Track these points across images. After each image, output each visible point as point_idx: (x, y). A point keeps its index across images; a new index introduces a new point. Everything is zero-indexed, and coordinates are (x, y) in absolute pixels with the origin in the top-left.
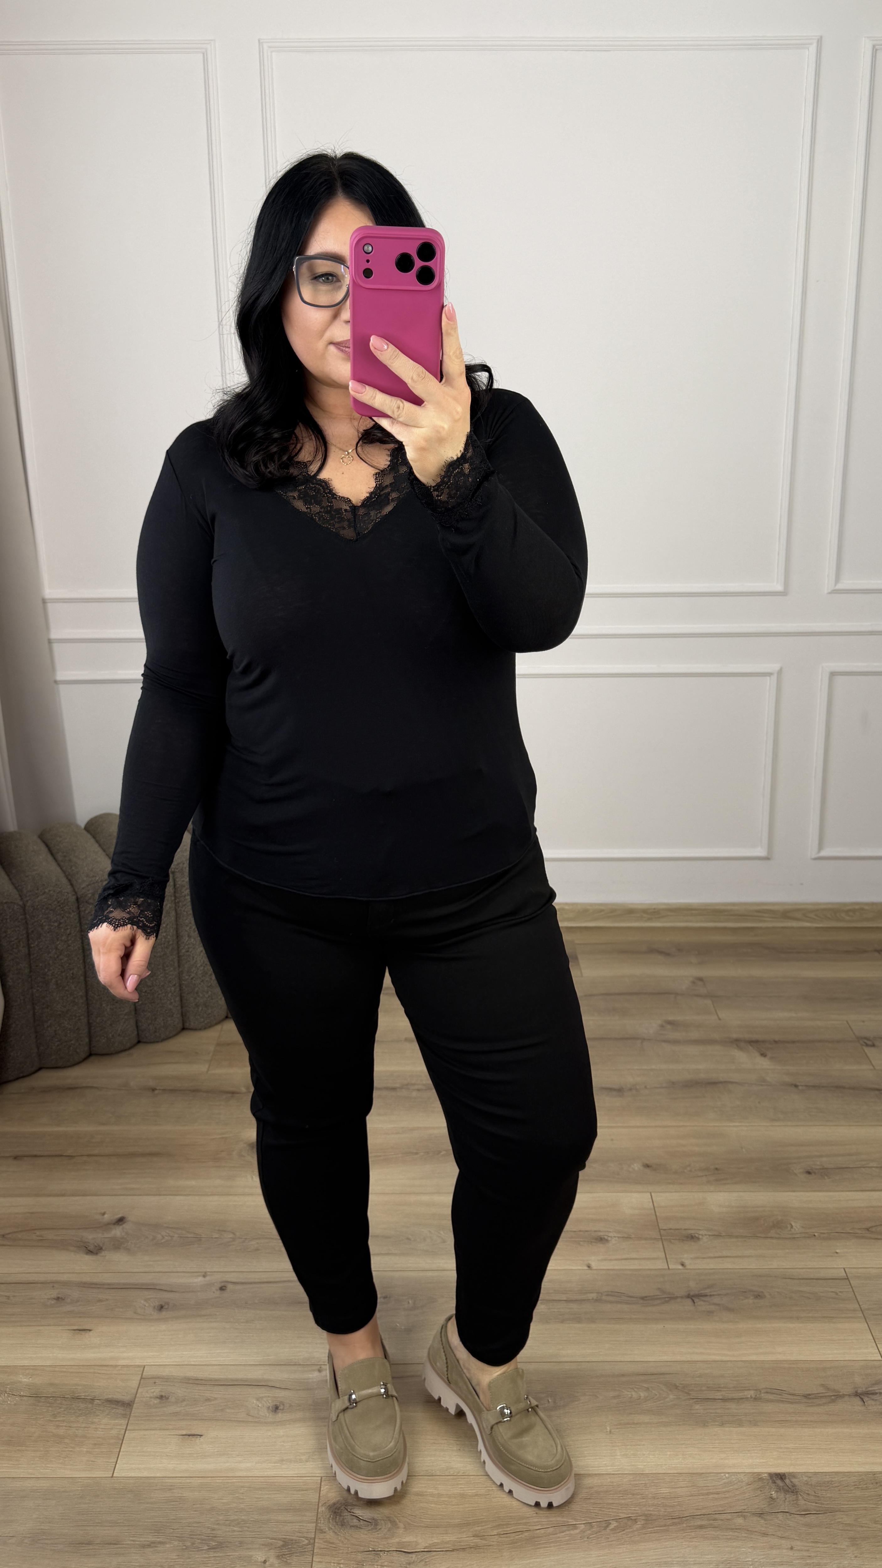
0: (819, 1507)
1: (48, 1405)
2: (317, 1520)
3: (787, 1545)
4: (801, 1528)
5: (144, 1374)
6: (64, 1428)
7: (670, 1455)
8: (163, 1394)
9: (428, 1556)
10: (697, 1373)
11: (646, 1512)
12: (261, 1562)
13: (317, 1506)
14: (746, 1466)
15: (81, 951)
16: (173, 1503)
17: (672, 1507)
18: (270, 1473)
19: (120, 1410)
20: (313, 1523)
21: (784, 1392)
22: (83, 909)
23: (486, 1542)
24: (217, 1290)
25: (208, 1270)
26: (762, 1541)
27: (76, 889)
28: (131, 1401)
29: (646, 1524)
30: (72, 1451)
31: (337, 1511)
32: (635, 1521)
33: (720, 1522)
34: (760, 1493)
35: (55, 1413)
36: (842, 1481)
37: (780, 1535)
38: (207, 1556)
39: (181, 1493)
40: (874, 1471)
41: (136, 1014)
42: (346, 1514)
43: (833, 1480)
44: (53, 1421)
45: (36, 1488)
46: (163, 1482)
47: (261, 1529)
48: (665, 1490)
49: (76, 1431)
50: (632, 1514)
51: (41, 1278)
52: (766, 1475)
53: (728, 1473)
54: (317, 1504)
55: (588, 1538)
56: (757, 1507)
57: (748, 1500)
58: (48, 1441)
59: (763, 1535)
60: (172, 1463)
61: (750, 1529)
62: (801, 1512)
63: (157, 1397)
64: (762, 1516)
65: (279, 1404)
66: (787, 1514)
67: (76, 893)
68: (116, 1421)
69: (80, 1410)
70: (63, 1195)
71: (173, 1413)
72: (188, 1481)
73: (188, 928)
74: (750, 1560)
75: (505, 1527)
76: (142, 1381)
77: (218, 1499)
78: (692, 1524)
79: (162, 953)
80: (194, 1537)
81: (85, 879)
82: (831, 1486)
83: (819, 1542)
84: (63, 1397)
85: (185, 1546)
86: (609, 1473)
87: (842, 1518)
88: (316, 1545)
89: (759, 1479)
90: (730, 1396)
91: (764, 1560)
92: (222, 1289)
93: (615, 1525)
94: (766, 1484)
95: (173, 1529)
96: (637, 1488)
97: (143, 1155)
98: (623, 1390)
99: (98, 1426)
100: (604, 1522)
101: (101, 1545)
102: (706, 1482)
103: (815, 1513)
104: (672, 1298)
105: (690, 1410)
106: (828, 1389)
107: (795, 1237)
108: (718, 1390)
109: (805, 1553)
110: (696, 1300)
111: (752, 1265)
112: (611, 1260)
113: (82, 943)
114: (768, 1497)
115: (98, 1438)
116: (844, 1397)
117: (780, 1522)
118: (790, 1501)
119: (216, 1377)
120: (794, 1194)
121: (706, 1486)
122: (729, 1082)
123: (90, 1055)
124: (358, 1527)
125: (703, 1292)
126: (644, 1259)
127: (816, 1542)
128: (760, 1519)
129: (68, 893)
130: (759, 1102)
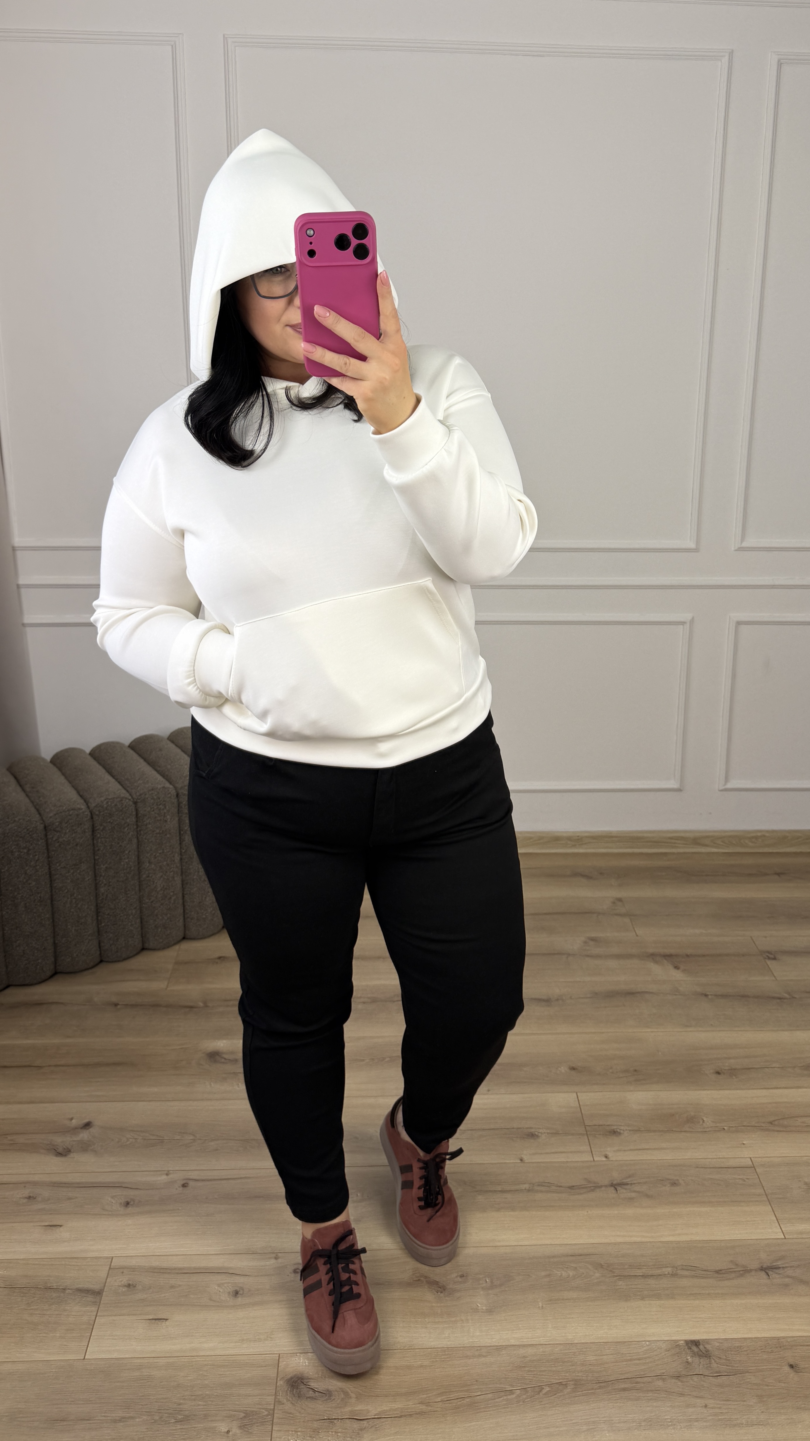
0: (730, 1369)
1: (22, 1295)
2: (276, 1393)
3: (701, 1404)
4: (713, 1388)
5: (112, 1264)
6: (38, 1315)
7: (597, 1326)
8: (131, 1283)
9: (378, 1422)
10: (620, 1253)
11: (576, 1378)
12: (224, 1432)
13: (276, 1380)
14: (664, 1335)
15: (48, 876)
16: (141, 1382)
17: (598, 1372)
18: (231, 1352)
19: (91, 1298)
20: (272, 1395)
21: (699, 1268)
22: (51, 836)
23: (432, 1408)
24: (179, 1187)
25: (170, 1169)
26: (679, 1401)
27: (44, 818)
28: (101, 1290)
29: (575, 1388)
30: (45, 1337)
31: (294, 1384)
32: (565, 1385)
33: (642, 1385)
34: (677, 1358)
35: (30, 1302)
36: (750, 1346)
37: (695, 1395)
38: (174, 1428)
39: (148, 1372)
40: (778, 1336)
41: (99, 935)
42: (303, 1387)
43: (742, 1345)
44: (27, 1309)
45: (11, 1371)
46: (132, 1363)
47: (224, 1402)
48: (591, 1358)
49: (50, 1318)
50: (563, 1379)
51: (14, 1179)
52: (682, 1342)
53: (649, 1341)
54: (276, 1378)
55: (523, 1402)
56: (674, 1370)
57: (667, 1364)
58: (23, 1328)
59: (680, 1395)
60: (140, 1345)
61: (669, 1390)
62: (715, 1373)
63: (126, 1286)
64: (679, 1378)
65: (238, 1289)
66: (702, 1376)
67: (43, 821)
68: (87, 1309)
69: (52, 1299)
70: (33, 1102)
71: (141, 1300)
72: (156, 1361)
73: (149, 854)
75: (448, 1394)
76: (110, 1271)
77: (183, 1377)
78: (616, 1387)
79: (125, 878)
80: (162, 1411)
81: (53, 808)
82: (740, 1350)
83: (730, 1400)
84: (36, 1288)
85: (153, 1420)
86: (542, 1343)
87: (750, 1378)
88: (276, 1415)
89: (676, 1345)
90: (650, 1272)
91: (681, 1417)
92: (184, 1186)
93: (548, 1389)
94: (682, 1350)
95: (142, 1405)
96: (567, 1357)
97: (108, 1065)
98: (554, 1270)
99: (69, 1313)
100: (538, 1388)
101: (75, 1421)
102: (629, 1349)
103: (726, 1374)
104: (597, 1187)
105: (614, 1286)
106: (737, 1265)
107: (707, 1130)
108: (638, 1268)
109: (717, 1411)
110: (619, 1188)
111: (668, 1156)
112: (541, 1154)
113: (49, 869)
114: (685, 1361)
115: (70, 1324)
116: (751, 1272)
117: (695, 1383)
118: (704, 1365)
119: (180, 1266)
120: (705, 1092)
121: (628, 1354)
122: (646, 992)
123: (55, 974)
124: (313, 1398)
125: (625, 1181)
126: (571, 1152)
127: (727, 1400)
128: (677, 1381)
129: (36, 821)
130: (673, 1010)
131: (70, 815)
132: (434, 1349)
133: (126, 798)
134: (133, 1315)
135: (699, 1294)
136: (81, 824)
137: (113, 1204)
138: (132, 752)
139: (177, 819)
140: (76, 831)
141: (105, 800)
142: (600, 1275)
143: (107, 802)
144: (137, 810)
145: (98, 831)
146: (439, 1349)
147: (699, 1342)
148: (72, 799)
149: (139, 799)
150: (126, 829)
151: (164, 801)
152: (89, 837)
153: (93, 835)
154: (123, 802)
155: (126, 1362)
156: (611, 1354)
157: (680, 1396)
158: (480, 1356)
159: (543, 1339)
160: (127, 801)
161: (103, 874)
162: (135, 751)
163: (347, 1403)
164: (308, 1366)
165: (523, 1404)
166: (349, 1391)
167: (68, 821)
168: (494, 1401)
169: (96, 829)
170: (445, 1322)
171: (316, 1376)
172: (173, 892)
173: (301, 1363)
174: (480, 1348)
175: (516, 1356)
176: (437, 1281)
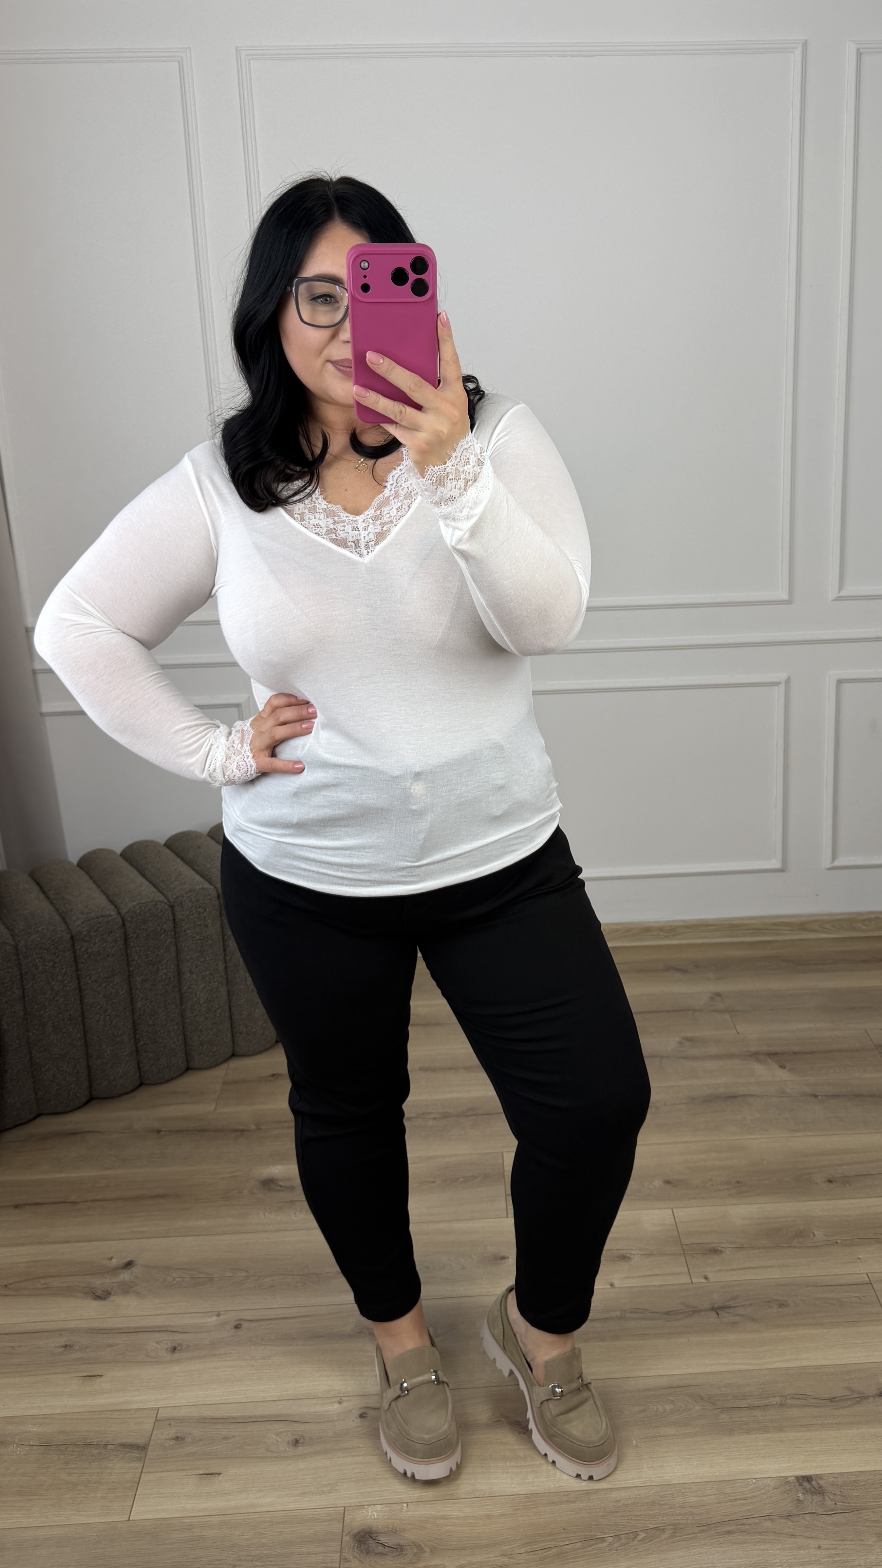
0: (846, 1506)
1: (59, 1453)
2: (341, 1550)
3: (814, 1545)
4: (828, 1528)
5: (158, 1416)
6: (77, 1475)
7: (697, 1464)
8: (179, 1435)
10: (722, 1383)
11: (674, 1522)
13: (341, 1536)
14: (772, 1471)
15: (78, 991)
16: (194, 1542)
17: (699, 1514)
18: (292, 1506)
19: (135, 1454)
20: (337, 1552)
21: (809, 1396)
22: (79, 947)
23: (515, 1560)
24: (231, 1328)
25: (222, 1309)
26: (789, 1543)
27: (71, 927)
28: (146, 1444)
29: (674, 1532)
30: (84, 1497)
31: (361, 1539)
32: (663, 1530)
33: (748, 1527)
34: (787, 1496)
35: (67, 1460)
36: (869, 1479)
37: (808, 1536)
39: (201, 1532)
41: (137, 1054)
42: (371, 1542)
43: (859, 1480)
44: (65, 1468)
45: (49, 1536)
46: (181, 1522)
47: (285, 1562)
48: (693, 1499)
49: (90, 1477)
50: (660, 1524)
51: (48, 1326)
52: (793, 1478)
53: (754, 1479)
54: (341, 1533)
55: (616, 1550)
56: (784, 1509)
57: (775, 1503)
58: (60, 1489)
59: (791, 1536)
60: (190, 1502)
61: (779, 1532)
62: (830, 1511)
63: (173, 1439)
64: (790, 1518)
65: (299, 1438)
66: (815, 1515)
67: (70, 930)
68: (131, 1465)
69: (92, 1456)
70: (68, 1242)
71: (190, 1453)
72: (208, 1520)
73: (190, 963)
74: (778, 1561)
75: (532, 1544)
76: (156, 1424)
77: (238, 1536)
78: (720, 1531)
79: (163, 991)
81: (80, 916)
82: (857, 1485)
83: (846, 1540)
84: (74, 1444)
86: (636, 1485)
87: (868, 1515)
89: (786, 1482)
90: (756, 1403)
91: (792, 1560)
92: (237, 1327)
93: (644, 1536)
94: (792, 1487)
97: (151, 1197)
98: (649, 1405)
99: (112, 1471)
100: (633, 1534)
102: (734, 1488)
103: (842, 1512)
104: (695, 1311)
105: (717, 1419)
106: (853, 1391)
107: (818, 1245)
108: (743, 1399)
109: (833, 1552)
110: (720, 1312)
111: (776, 1275)
112: (631, 1278)
113: (79, 983)
114: (795, 1499)
115: (113, 1482)
116: (869, 1398)
117: (807, 1523)
118: (817, 1502)
119: (232, 1415)
120: (816, 1203)
121: (733, 1493)
122: (749, 1095)
123: (91, 1099)
124: (384, 1554)
125: (727, 1303)
126: (667, 1274)
127: (844, 1540)
128: (788, 1521)
129: (62, 931)
130: (779, 1114)
131: (100, 923)
132: (518, 1496)
133: (161, 902)
134: (181, 1470)
135: (813, 1425)
136: (111, 932)
137: (158, 1350)
138: (167, 851)
139: (219, 923)
140: (106, 940)
141: (138, 904)
142: (701, 1408)
143: (140, 907)
144: (174, 915)
145: (132, 940)
146: (523, 1496)
147: (812, 1478)
148: (101, 905)
149: (176, 902)
150: (163, 936)
151: (204, 903)
152: (121, 946)
153: (126, 943)
154: (158, 906)
155: (174, 1522)
157: (790, 1538)
158: (568, 1502)
159: (639, 1480)
160: (163, 904)
161: (139, 987)
162: (171, 850)
163: (419, 1557)
164: (377, 1519)
165: (616, 1553)
166: (422, 1545)
167: (98, 929)
168: (584, 1550)
169: (129, 937)
170: (529, 1465)
171: (386, 1529)
172: (219, 1004)
173: (369, 1516)
174: (568, 1493)
175: (608, 1501)
176: (519, 1421)
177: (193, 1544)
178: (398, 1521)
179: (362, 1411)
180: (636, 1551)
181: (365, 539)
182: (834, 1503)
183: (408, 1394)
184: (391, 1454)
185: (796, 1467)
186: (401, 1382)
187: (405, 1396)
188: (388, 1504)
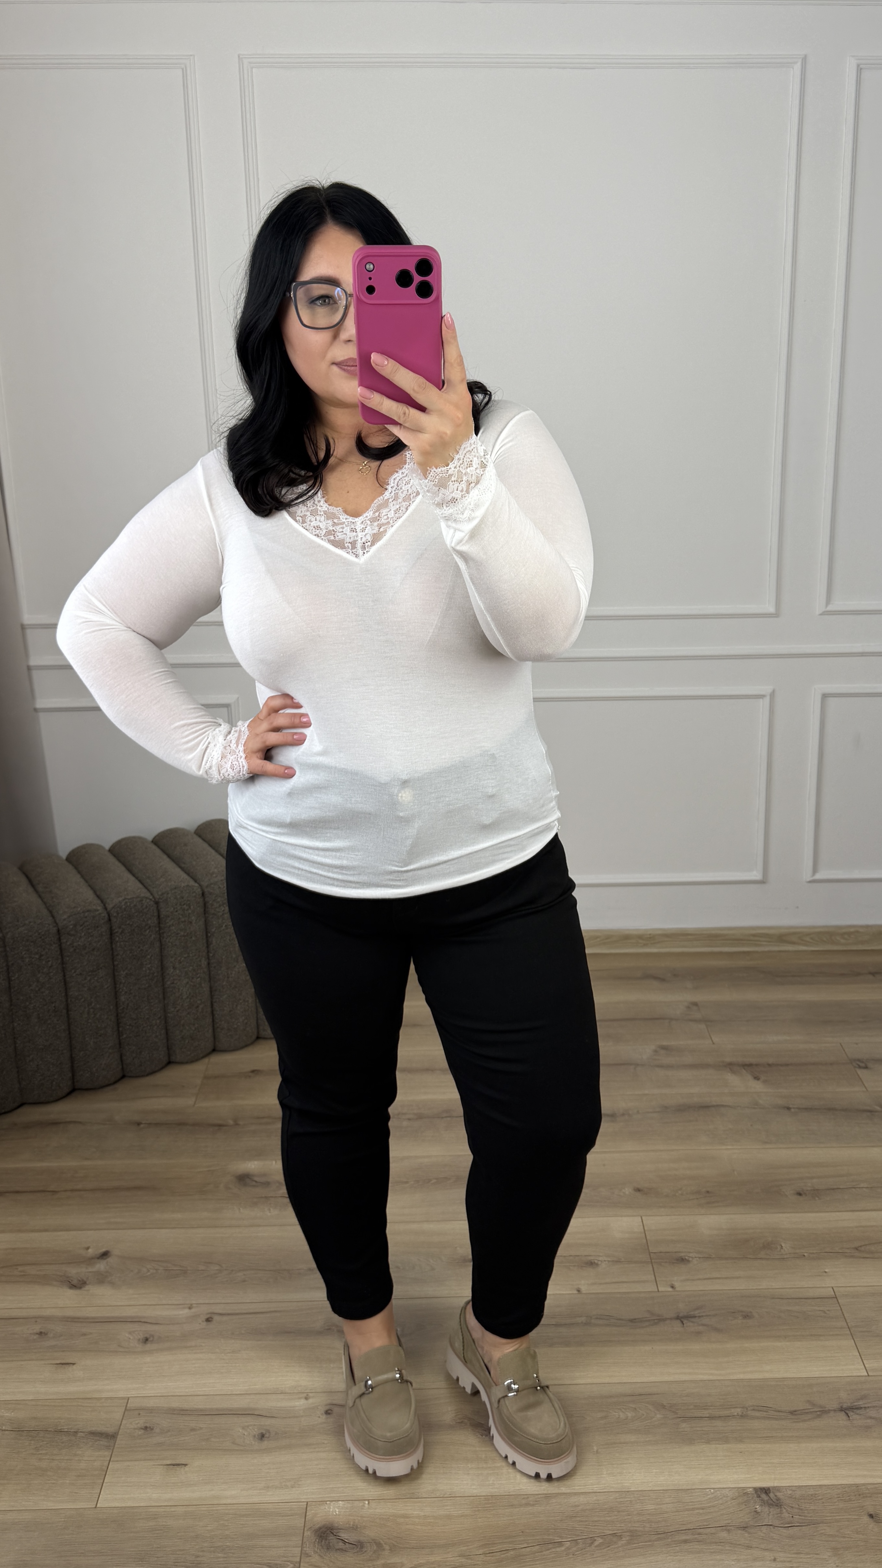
0: (802, 1519)
1: (30, 1438)
2: (302, 1544)
3: (770, 1557)
4: (784, 1540)
5: (128, 1405)
6: (47, 1461)
7: (656, 1472)
8: (148, 1425)
10: (685, 1392)
11: (632, 1529)
13: (303, 1531)
14: (730, 1482)
15: (63, 983)
16: (157, 1532)
17: (657, 1522)
18: (256, 1500)
19: (104, 1442)
20: (298, 1547)
21: (770, 1409)
22: (65, 941)
23: (473, 1561)
24: (203, 1321)
25: (194, 1302)
26: (745, 1554)
27: (57, 921)
28: (115, 1433)
29: (631, 1540)
30: (53, 1483)
31: (322, 1535)
32: (620, 1537)
33: (704, 1537)
34: (745, 1507)
35: (38, 1446)
36: (826, 1494)
37: (763, 1548)
39: (165, 1522)
40: (857, 1483)
41: (120, 1047)
42: (331, 1538)
43: (817, 1493)
44: (35, 1454)
45: (18, 1520)
46: (147, 1511)
47: (246, 1554)
48: (650, 1507)
49: (59, 1464)
50: (618, 1530)
51: (24, 1313)
52: (751, 1490)
53: (714, 1489)
54: (303, 1528)
55: (573, 1555)
56: (741, 1520)
57: (732, 1514)
58: (30, 1474)
60: (156, 1492)
61: (734, 1543)
62: (787, 1524)
63: (142, 1429)
64: (746, 1529)
65: (264, 1432)
66: (771, 1527)
67: (57, 924)
68: (100, 1453)
69: (63, 1443)
70: (46, 1230)
71: (158, 1444)
72: (173, 1510)
73: (173, 959)
75: (490, 1546)
76: (126, 1413)
77: (203, 1527)
78: (676, 1539)
79: (147, 985)
81: (67, 910)
82: (815, 1499)
83: (802, 1553)
84: (45, 1431)
86: (595, 1491)
87: (825, 1529)
89: (744, 1493)
90: (717, 1413)
92: (208, 1320)
93: (601, 1541)
94: (750, 1498)
95: (157, 1557)
96: (623, 1505)
97: (128, 1189)
98: (611, 1411)
99: (81, 1458)
100: (590, 1539)
102: (691, 1498)
103: (798, 1525)
104: (661, 1320)
105: (677, 1428)
106: (814, 1405)
107: (785, 1257)
108: (705, 1409)
110: (685, 1321)
111: (741, 1286)
112: (600, 1284)
113: (64, 976)
114: (753, 1510)
115: (82, 1469)
116: (829, 1413)
117: (764, 1535)
118: (773, 1515)
119: (201, 1407)
120: (785, 1215)
121: (691, 1502)
122: (723, 1106)
123: (74, 1090)
124: (343, 1550)
125: (692, 1313)
126: (634, 1282)
127: (799, 1553)
128: (744, 1533)
129: (49, 925)
130: (751, 1125)
131: (86, 917)
132: (478, 1498)
133: (147, 898)
134: (148, 1460)
135: (772, 1437)
136: (97, 927)
137: (131, 1341)
138: (154, 847)
139: (203, 920)
140: (92, 934)
141: (124, 900)
142: (662, 1416)
143: (126, 903)
144: (159, 911)
145: (116, 934)
146: (482, 1497)
147: (770, 1490)
148: (88, 899)
149: (161, 899)
150: (148, 931)
151: (188, 900)
152: (107, 940)
153: (111, 938)
154: (144, 902)
155: (140, 1511)
156: (672, 1503)
157: (747, 1549)
158: (527, 1504)
159: (598, 1486)
160: (148, 901)
161: (123, 981)
162: (158, 847)
163: (379, 1555)
164: (339, 1515)
165: (573, 1557)
166: (382, 1542)
167: (84, 923)
168: (542, 1553)
169: (114, 932)
170: (490, 1468)
171: (347, 1525)
172: (201, 1000)
173: (331, 1512)
174: (527, 1496)
175: (566, 1505)
176: (482, 1424)
177: (157, 1534)
178: (359, 1518)
179: (327, 1408)
180: (592, 1557)
181: (361, 540)
182: (791, 1516)
183: (372, 1391)
184: (354, 1451)
185: (756, 1479)
186: (366, 1380)
187: (369, 1393)
188: (349, 1500)
